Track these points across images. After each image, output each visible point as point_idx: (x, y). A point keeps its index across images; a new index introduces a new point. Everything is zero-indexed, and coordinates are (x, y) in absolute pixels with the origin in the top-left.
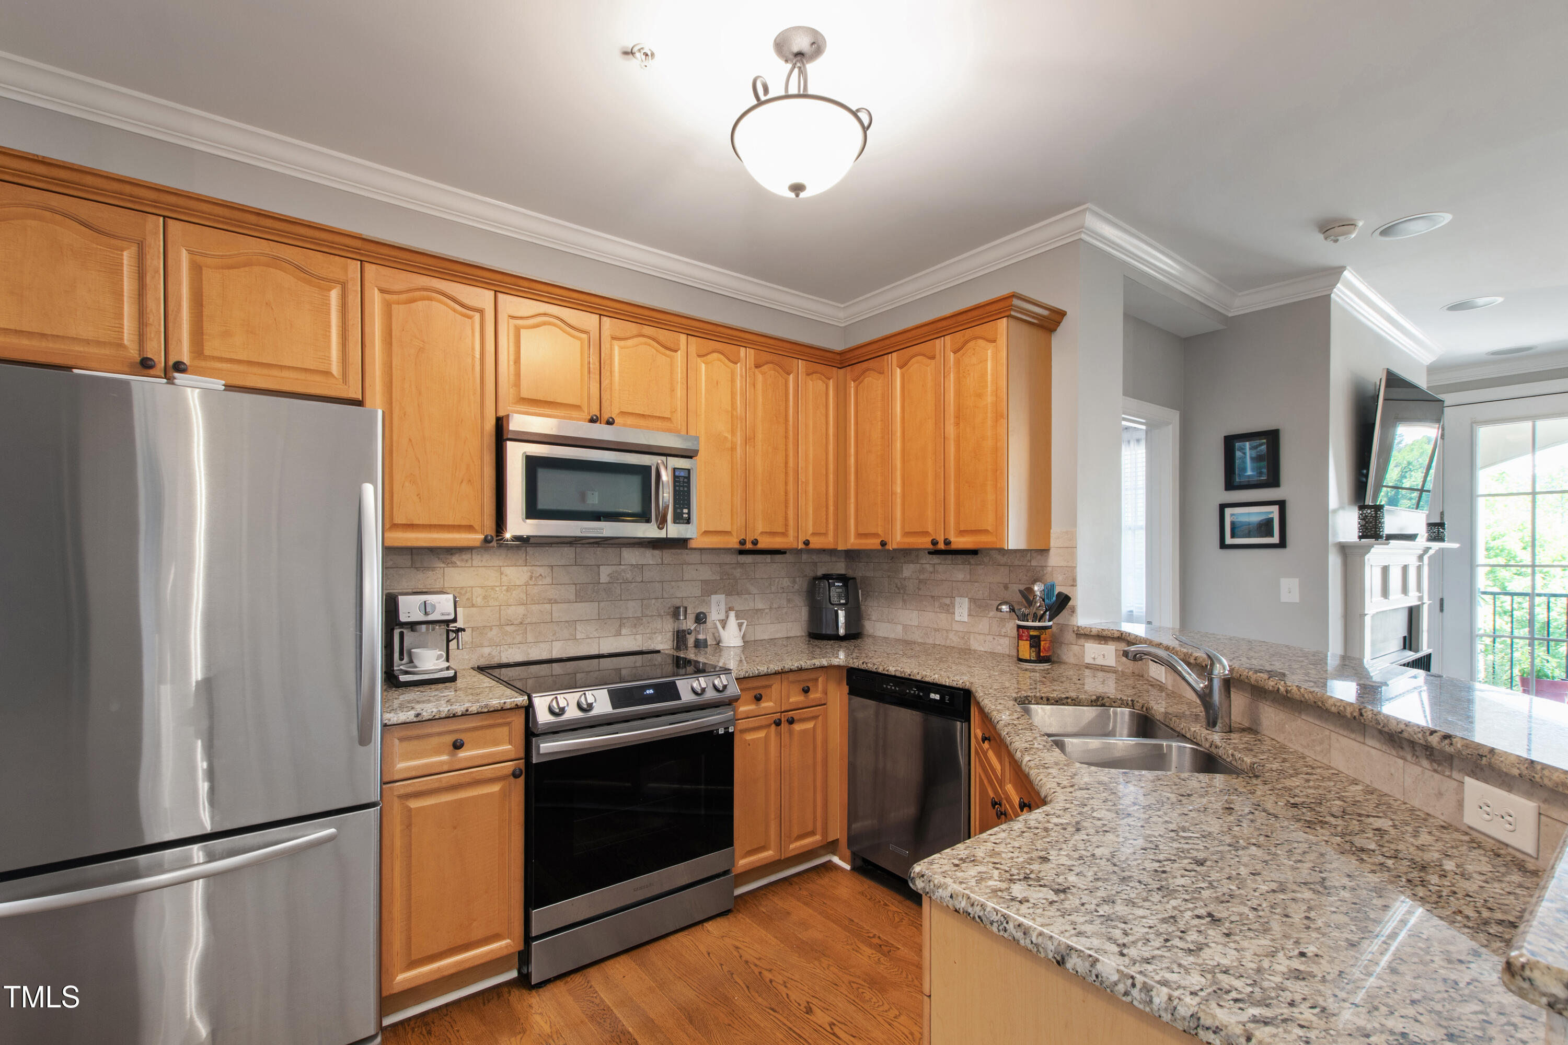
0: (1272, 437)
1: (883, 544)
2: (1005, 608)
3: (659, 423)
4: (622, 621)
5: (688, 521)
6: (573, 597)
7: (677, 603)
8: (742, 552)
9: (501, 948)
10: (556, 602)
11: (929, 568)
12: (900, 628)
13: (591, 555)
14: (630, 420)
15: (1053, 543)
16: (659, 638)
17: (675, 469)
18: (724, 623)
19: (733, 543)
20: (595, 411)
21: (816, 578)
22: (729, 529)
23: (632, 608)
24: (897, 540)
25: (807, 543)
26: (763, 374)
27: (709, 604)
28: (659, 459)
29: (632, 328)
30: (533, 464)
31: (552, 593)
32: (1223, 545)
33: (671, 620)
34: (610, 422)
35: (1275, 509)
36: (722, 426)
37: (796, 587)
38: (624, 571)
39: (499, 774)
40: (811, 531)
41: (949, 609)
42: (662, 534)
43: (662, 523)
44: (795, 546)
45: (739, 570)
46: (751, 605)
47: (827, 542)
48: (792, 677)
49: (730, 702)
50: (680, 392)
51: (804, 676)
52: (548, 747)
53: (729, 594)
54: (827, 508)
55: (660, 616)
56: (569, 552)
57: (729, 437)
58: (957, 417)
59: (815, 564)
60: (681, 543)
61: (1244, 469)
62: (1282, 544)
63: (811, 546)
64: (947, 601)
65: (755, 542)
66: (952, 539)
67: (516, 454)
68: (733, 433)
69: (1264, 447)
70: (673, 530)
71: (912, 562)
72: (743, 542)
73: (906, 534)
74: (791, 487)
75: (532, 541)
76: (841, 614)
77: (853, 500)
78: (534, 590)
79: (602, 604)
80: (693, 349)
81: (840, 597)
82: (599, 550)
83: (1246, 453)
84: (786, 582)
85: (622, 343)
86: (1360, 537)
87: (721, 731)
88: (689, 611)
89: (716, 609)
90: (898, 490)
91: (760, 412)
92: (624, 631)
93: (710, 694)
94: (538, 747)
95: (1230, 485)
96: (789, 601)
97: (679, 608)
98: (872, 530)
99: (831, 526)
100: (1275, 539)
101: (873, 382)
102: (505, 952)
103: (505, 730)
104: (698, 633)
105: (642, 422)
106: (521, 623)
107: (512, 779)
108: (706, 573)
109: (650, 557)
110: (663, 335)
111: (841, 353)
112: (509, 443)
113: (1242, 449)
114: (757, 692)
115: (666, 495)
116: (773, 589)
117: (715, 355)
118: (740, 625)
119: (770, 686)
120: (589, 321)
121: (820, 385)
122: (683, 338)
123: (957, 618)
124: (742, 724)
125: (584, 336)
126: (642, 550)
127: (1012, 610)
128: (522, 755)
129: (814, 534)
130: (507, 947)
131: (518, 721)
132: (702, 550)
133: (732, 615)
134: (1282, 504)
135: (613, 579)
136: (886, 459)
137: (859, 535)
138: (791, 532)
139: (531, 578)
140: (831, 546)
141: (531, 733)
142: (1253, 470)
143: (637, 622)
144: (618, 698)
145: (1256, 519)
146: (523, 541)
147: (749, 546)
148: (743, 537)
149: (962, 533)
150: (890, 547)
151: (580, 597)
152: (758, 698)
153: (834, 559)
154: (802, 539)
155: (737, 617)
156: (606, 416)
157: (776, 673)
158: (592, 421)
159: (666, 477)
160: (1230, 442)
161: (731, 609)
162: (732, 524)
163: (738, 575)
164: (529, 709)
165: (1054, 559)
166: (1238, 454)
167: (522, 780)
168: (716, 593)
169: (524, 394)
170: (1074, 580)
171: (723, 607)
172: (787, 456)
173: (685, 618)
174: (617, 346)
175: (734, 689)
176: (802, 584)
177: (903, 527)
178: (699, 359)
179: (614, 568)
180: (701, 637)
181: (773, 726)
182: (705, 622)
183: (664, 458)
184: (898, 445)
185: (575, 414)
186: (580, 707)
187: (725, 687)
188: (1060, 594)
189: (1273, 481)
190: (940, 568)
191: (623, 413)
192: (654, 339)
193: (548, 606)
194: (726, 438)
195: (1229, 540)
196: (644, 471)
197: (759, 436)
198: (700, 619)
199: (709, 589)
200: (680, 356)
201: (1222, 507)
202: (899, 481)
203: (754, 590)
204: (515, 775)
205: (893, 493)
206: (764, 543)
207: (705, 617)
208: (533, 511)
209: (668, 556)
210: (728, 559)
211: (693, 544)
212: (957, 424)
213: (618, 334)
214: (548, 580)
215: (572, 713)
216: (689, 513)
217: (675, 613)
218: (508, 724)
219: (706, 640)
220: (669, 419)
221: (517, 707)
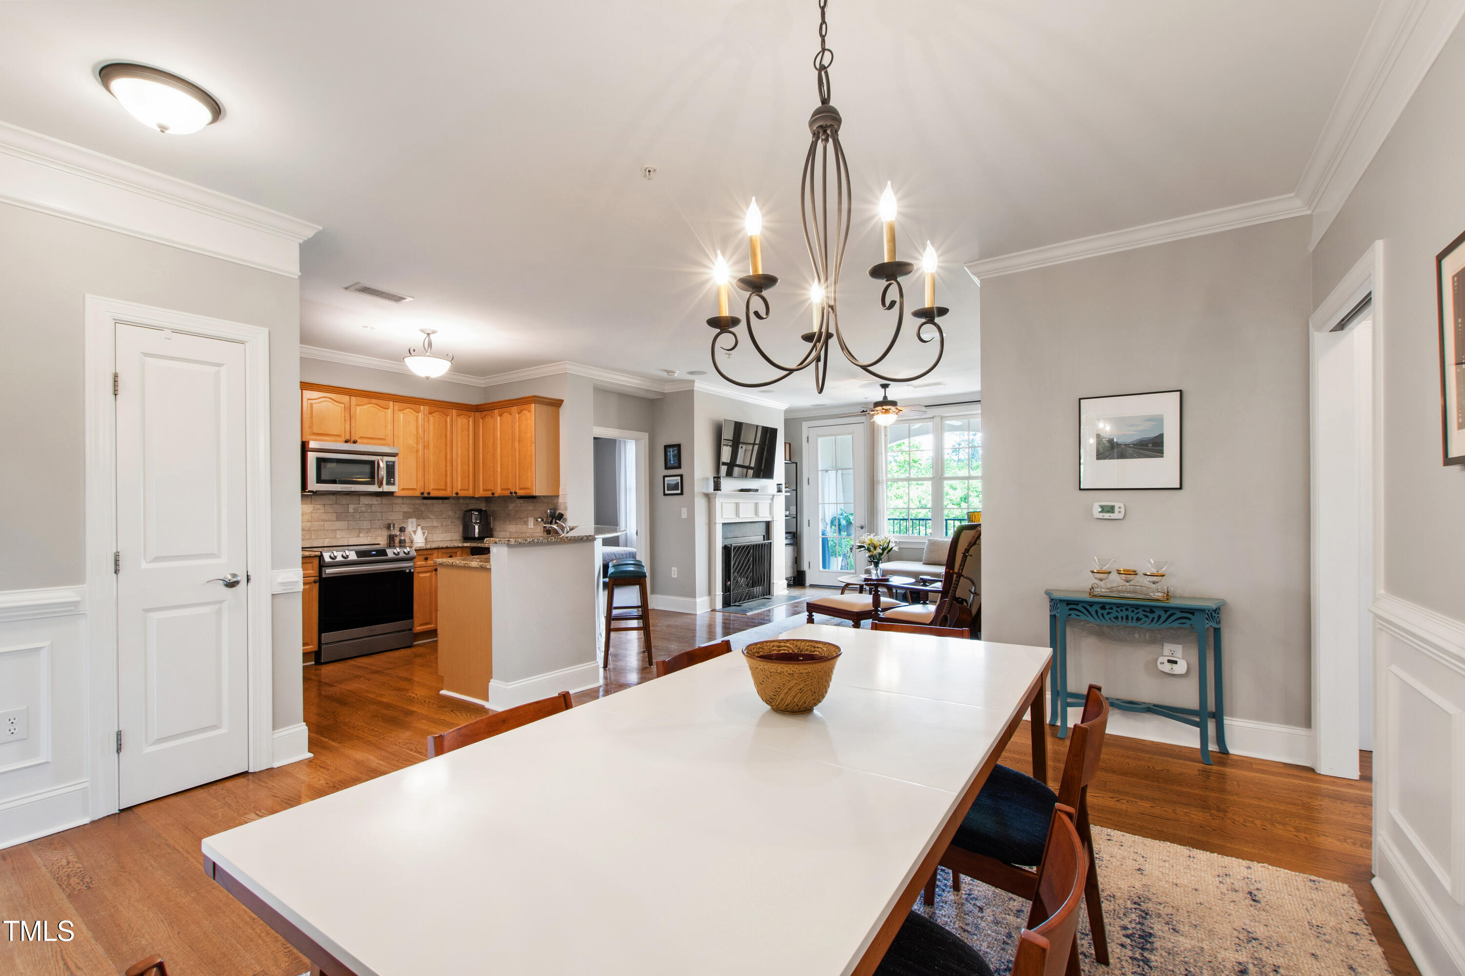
0: (678, 446)
1: (493, 494)
2: (539, 520)
3: (379, 441)
4: (360, 530)
5: (394, 484)
6: (335, 519)
7: (390, 522)
8: (425, 498)
9: (309, 649)
10: (326, 521)
11: (519, 505)
12: (508, 533)
13: (344, 500)
14: (365, 441)
15: (560, 493)
16: (380, 539)
17: (387, 462)
18: (415, 532)
19: (418, 494)
20: (348, 437)
21: (466, 511)
22: (415, 487)
23: (366, 524)
24: (499, 492)
25: (457, 494)
26: (433, 417)
27: (407, 523)
28: (379, 458)
29: (366, 400)
30: (320, 461)
31: (324, 517)
32: (665, 494)
33: (386, 531)
34: (355, 442)
35: (679, 478)
36: (411, 441)
37: (456, 516)
38: (361, 507)
39: (308, 581)
40: (459, 488)
41: (526, 523)
42: (381, 490)
43: (380, 484)
44: (451, 495)
45: (424, 507)
46: (431, 524)
47: (470, 493)
48: (443, 551)
49: (411, 559)
50: (390, 427)
51: (449, 551)
52: (329, 571)
53: (418, 518)
54: (469, 477)
55: (380, 528)
56: (333, 498)
57: (415, 446)
58: (519, 441)
59: (468, 504)
60: (391, 494)
61: (670, 461)
62: (682, 494)
63: (459, 495)
64: (526, 519)
65: (429, 493)
66: (518, 492)
67: (312, 457)
68: (417, 444)
69: (676, 451)
70: (386, 488)
71: (512, 502)
72: (422, 493)
73: (502, 489)
74: (449, 468)
75: (318, 493)
76: (477, 527)
77: (481, 474)
78: (316, 515)
79: (350, 522)
80: (396, 408)
81: (476, 519)
82: (348, 497)
83: (671, 453)
84: (450, 513)
85: (361, 407)
86: (714, 490)
87: (407, 571)
88: (396, 526)
89: (411, 525)
90: (499, 470)
91: (431, 435)
92: (361, 535)
93: (402, 555)
94: (325, 571)
95: (667, 468)
96: (452, 522)
97: (390, 524)
98: (489, 488)
99: (471, 486)
100: (679, 492)
101: (488, 419)
102: (311, 650)
103: (310, 565)
104: (401, 536)
105: (371, 441)
106: (309, 530)
107: (313, 584)
108: (406, 508)
109: (375, 501)
110: (381, 402)
111: (476, 406)
112: (309, 453)
113: (670, 452)
114: (425, 556)
115: (383, 473)
116: (443, 516)
117: (408, 410)
118: (424, 533)
119: (432, 554)
120: (345, 398)
121: (465, 421)
122: (391, 403)
123: (529, 527)
124: (418, 570)
125: (343, 405)
126: (370, 497)
127: (542, 520)
128: (318, 575)
129: (461, 490)
130: (311, 648)
131: (316, 562)
132: (403, 497)
133: (419, 528)
134: (681, 476)
135: (356, 511)
136: (494, 456)
137: (484, 490)
138: (449, 489)
139: (314, 510)
140: (471, 495)
141: (322, 565)
142: (673, 461)
143: (368, 531)
144: (359, 554)
145: (674, 482)
146: (315, 493)
147: (426, 495)
148: (423, 491)
149: (521, 489)
150: (496, 495)
151: (338, 519)
152: (426, 559)
153: (478, 502)
154: (455, 491)
155: (422, 529)
156: (353, 439)
157: (435, 549)
158: (346, 442)
159: (382, 465)
160: (666, 447)
161: (419, 525)
162: (417, 485)
163: (423, 510)
164: (321, 557)
165: (561, 500)
166: (669, 454)
167: (318, 584)
168: (411, 518)
169: (314, 432)
170: (566, 508)
171: (415, 524)
172: (446, 454)
173: (394, 529)
174: (358, 408)
175: (413, 553)
176: (459, 514)
177: (501, 486)
178: (400, 412)
179: (356, 505)
180: (403, 538)
181: (434, 572)
182: (404, 531)
183: (381, 457)
184: (499, 450)
185: (338, 439)
186: (343, 556)
187: (409, 552)
188: (560, 513)
189: (679, 467)
190: (523, 505)
191: (361, 437)
192: (377, 405)
193: (322, 523)
194: (413, 447)
195: (667, 492)
196: (372, 463)
197: (431, 445)
198: (402, 530)
199: (407, 516)
200: (390, 411)
201: (664, 477)
202: (499, 466)
203: (432, 517)
204: (315, 582)
205: (497, 471)
206: (433, 494)
207: (405, 528)
208: (319, 480)
209: (385, 500)
210: (418, 501)
211: (397, 494)
212: (519, 444)
213: (358, 404)
214: (322, 511)
215: (339, 558)
216: (394, 481)
217: (388, 527)
218: (312, 563)
219: (405, 540)
220: (384, 439)
221: (316, 556)
